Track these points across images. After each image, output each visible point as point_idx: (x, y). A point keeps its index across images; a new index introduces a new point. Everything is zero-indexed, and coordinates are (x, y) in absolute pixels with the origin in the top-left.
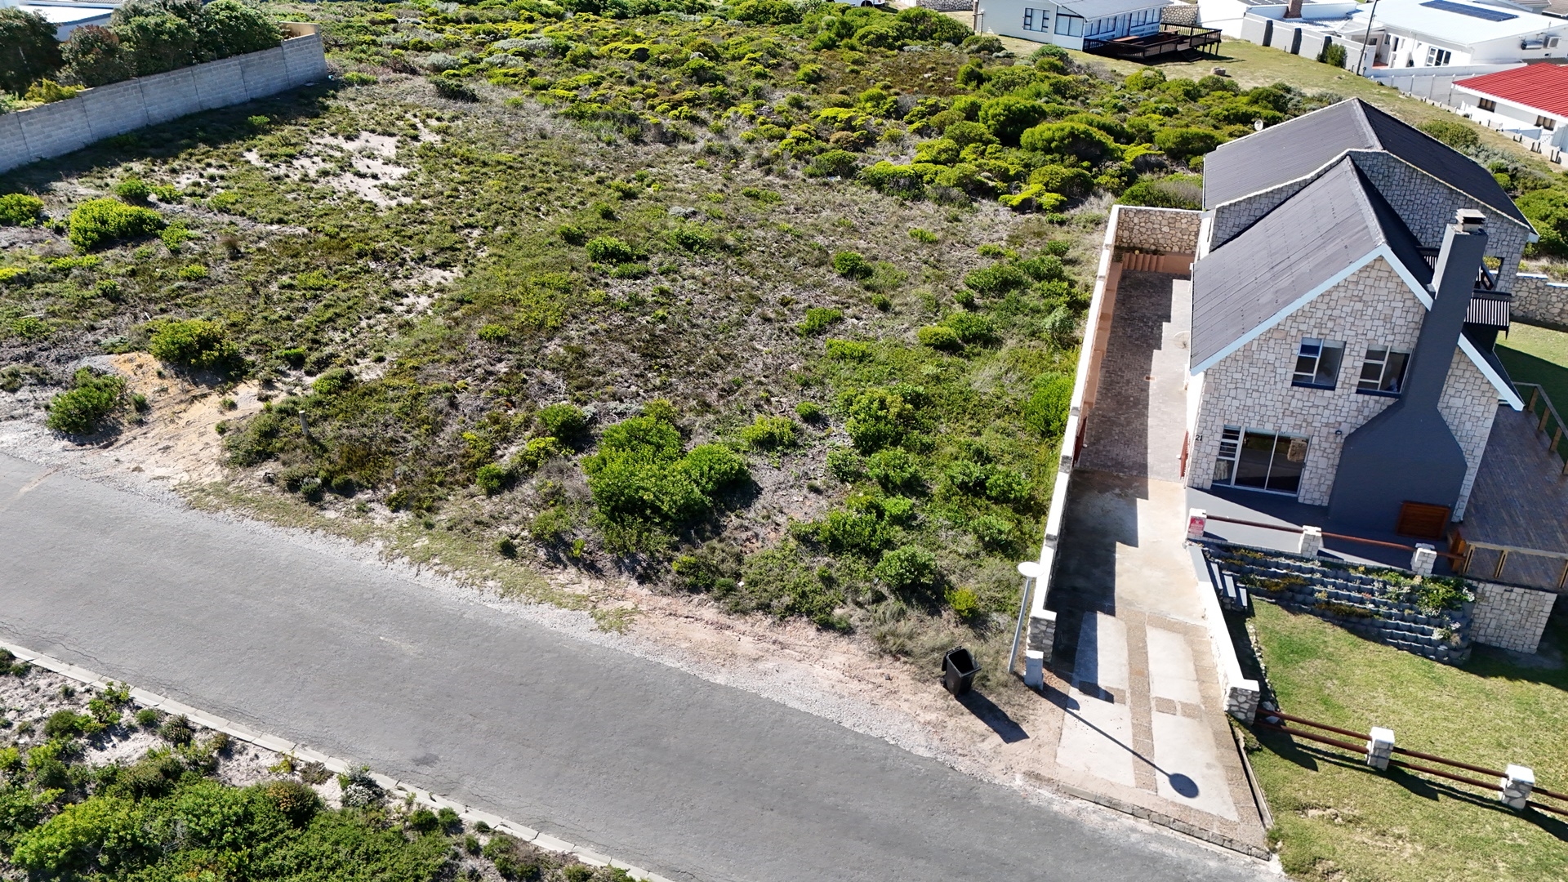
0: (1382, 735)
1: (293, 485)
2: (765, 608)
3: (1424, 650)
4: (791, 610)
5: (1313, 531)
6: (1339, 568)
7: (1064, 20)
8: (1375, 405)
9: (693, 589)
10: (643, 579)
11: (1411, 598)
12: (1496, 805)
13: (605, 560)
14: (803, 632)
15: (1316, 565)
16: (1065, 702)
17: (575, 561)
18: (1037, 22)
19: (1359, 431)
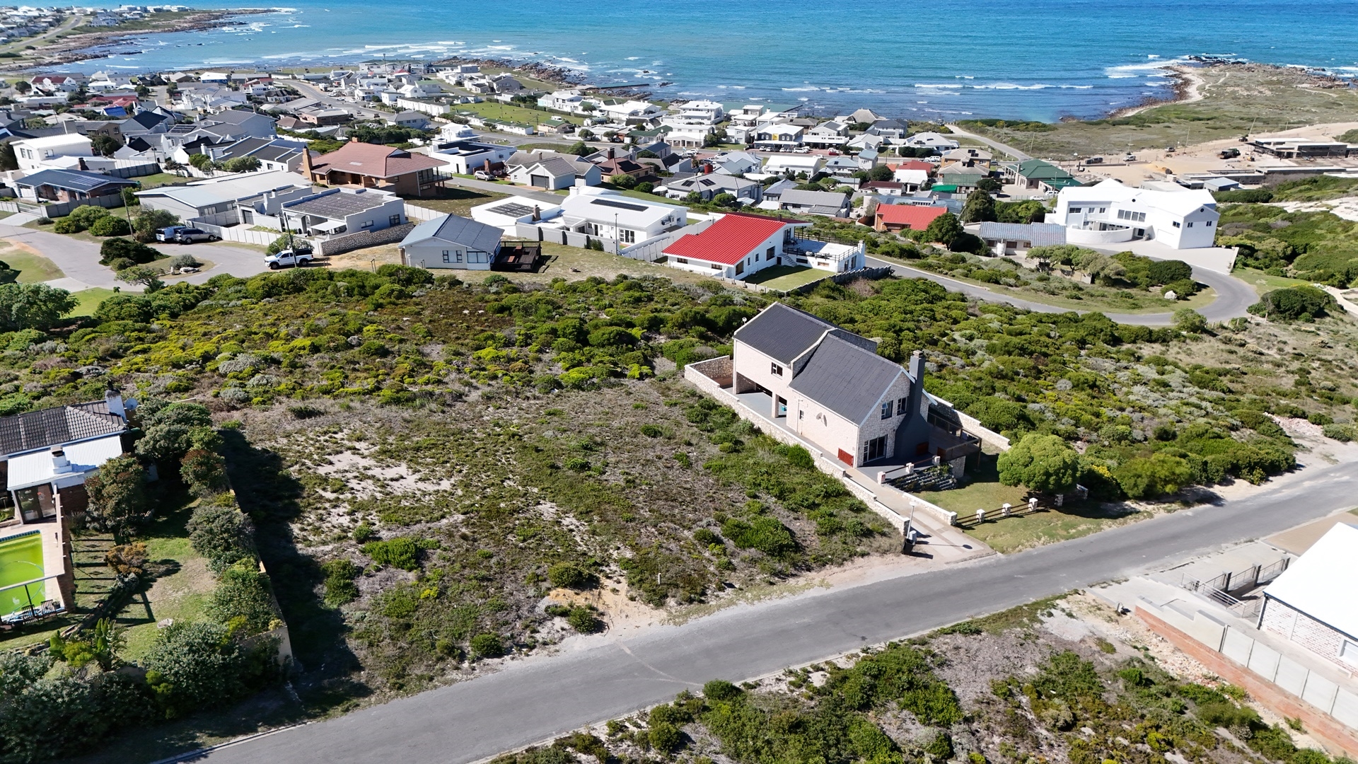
0: (980, 512)
1: (691, 601)
2: (845, 560)
3: (950, 488)
4: (850, 556)
5: (910, 465)
6: (920, 473)
7: (473, 257)
8: (902, 417)
9: (824, 565)
10: (809, 570)
11: (940, 474)
12: (1005, 517)
13: (792, 571)
14: (859, 561)
15: (915, 475)
16: (926, 543)
17: (788, 576)
18: (453, 257)
19: (900, 427)
